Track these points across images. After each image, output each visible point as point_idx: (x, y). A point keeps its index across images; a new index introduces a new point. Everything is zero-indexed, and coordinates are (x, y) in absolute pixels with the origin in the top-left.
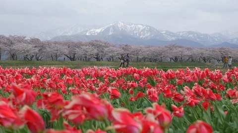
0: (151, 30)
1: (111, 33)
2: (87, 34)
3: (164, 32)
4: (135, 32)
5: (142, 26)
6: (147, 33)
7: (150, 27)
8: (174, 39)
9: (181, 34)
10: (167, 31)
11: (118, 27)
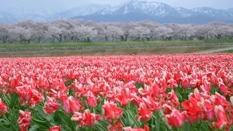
0: (166, 7)
1: (126, 12)
2: (103, 14)
3: (179, 9)
4: (150, 10)
5: (156, 4)
6: (162, 11)
7: (165, 5)
8: (189, 15)
9: (196, 11)
10: (182, 8)
11: (133, 6)
